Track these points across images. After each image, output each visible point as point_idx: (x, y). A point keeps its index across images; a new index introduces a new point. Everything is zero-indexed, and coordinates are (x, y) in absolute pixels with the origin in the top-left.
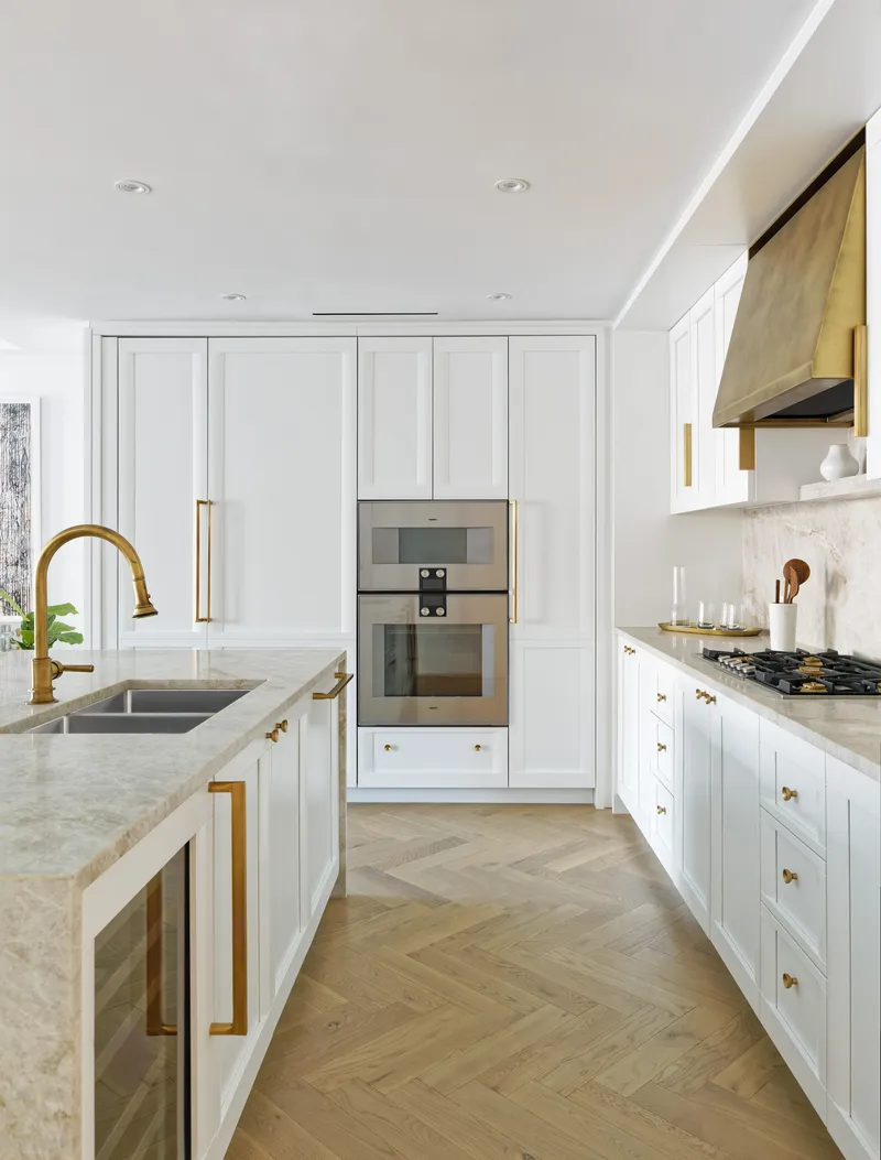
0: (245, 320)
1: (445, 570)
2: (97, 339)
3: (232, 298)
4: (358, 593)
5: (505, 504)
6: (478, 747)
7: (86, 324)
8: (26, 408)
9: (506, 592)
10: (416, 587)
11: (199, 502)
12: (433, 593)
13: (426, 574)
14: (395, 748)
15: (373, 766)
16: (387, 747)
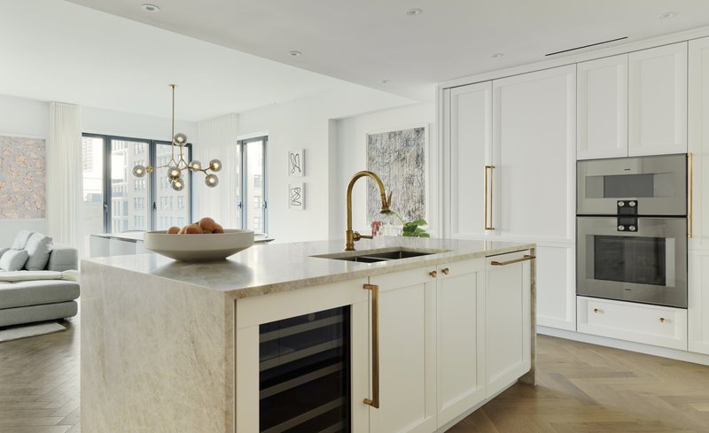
0: (511, 67)
1: (636, 202)
2: (441, 91)
3: (496, 56)
4: (577, 215)
5: (685, 157)
6: (662, 319)
7: (436, 85)
8: (423, 129)
9: (686, 216)
10: (616, 213)
11: (486, 167)
12: (627, 216)
13: (622, 204)
14: (602, 312)
15: (586, 321)
16: (596, 310)
